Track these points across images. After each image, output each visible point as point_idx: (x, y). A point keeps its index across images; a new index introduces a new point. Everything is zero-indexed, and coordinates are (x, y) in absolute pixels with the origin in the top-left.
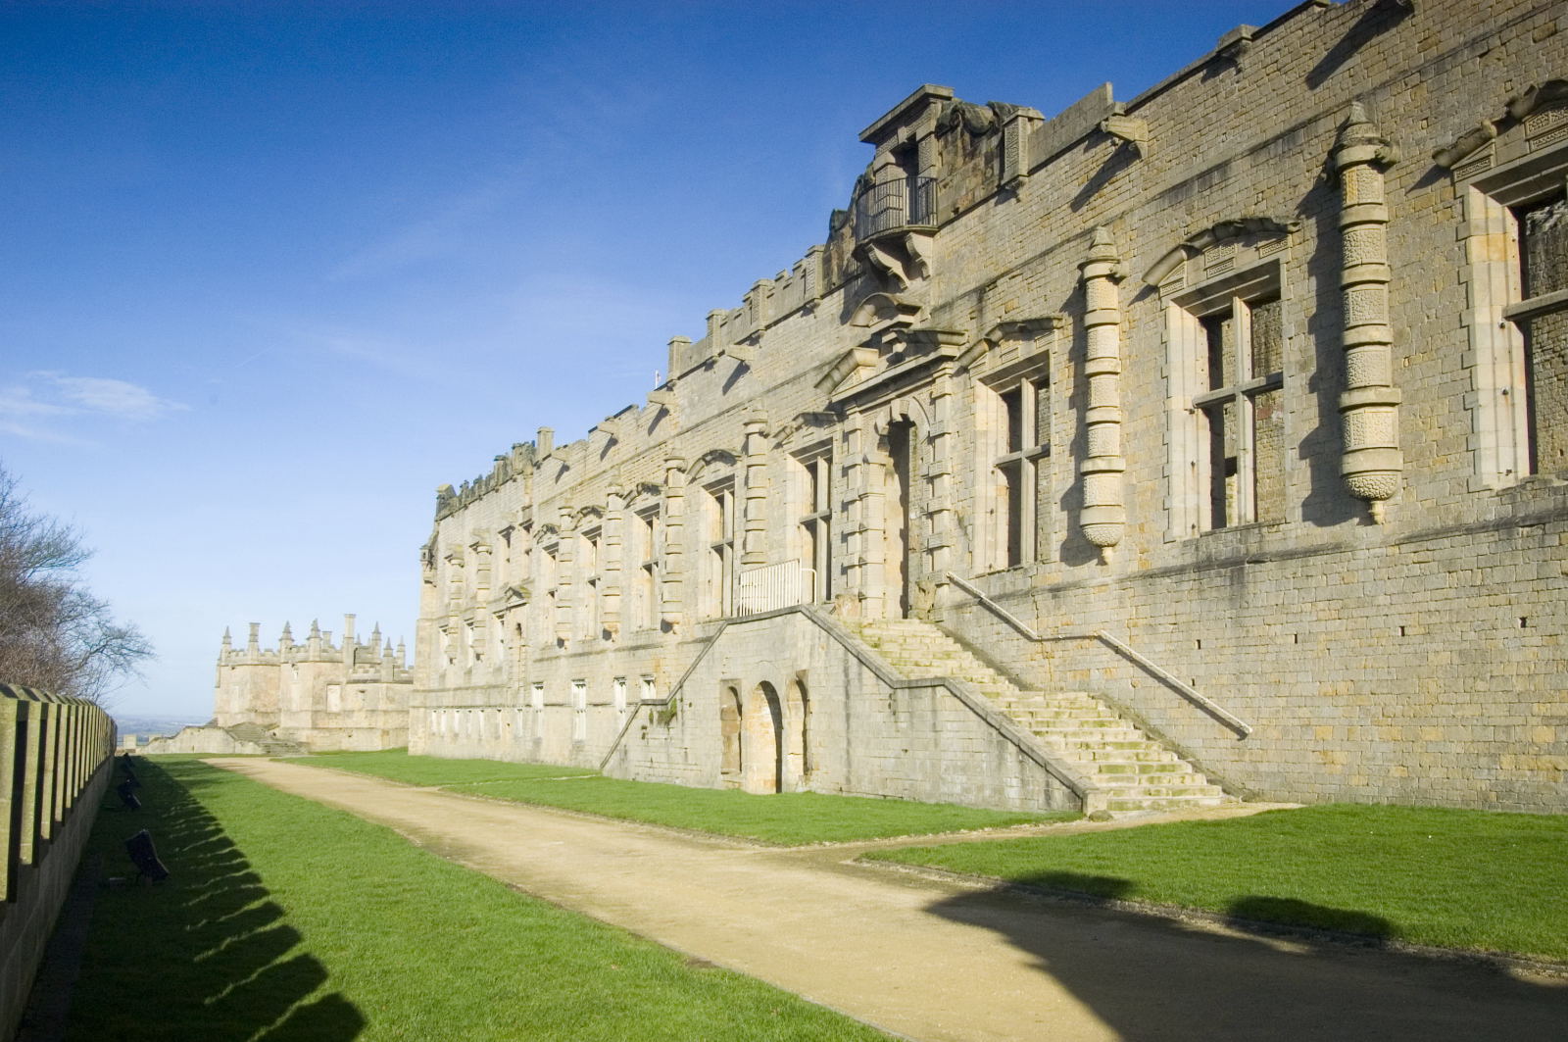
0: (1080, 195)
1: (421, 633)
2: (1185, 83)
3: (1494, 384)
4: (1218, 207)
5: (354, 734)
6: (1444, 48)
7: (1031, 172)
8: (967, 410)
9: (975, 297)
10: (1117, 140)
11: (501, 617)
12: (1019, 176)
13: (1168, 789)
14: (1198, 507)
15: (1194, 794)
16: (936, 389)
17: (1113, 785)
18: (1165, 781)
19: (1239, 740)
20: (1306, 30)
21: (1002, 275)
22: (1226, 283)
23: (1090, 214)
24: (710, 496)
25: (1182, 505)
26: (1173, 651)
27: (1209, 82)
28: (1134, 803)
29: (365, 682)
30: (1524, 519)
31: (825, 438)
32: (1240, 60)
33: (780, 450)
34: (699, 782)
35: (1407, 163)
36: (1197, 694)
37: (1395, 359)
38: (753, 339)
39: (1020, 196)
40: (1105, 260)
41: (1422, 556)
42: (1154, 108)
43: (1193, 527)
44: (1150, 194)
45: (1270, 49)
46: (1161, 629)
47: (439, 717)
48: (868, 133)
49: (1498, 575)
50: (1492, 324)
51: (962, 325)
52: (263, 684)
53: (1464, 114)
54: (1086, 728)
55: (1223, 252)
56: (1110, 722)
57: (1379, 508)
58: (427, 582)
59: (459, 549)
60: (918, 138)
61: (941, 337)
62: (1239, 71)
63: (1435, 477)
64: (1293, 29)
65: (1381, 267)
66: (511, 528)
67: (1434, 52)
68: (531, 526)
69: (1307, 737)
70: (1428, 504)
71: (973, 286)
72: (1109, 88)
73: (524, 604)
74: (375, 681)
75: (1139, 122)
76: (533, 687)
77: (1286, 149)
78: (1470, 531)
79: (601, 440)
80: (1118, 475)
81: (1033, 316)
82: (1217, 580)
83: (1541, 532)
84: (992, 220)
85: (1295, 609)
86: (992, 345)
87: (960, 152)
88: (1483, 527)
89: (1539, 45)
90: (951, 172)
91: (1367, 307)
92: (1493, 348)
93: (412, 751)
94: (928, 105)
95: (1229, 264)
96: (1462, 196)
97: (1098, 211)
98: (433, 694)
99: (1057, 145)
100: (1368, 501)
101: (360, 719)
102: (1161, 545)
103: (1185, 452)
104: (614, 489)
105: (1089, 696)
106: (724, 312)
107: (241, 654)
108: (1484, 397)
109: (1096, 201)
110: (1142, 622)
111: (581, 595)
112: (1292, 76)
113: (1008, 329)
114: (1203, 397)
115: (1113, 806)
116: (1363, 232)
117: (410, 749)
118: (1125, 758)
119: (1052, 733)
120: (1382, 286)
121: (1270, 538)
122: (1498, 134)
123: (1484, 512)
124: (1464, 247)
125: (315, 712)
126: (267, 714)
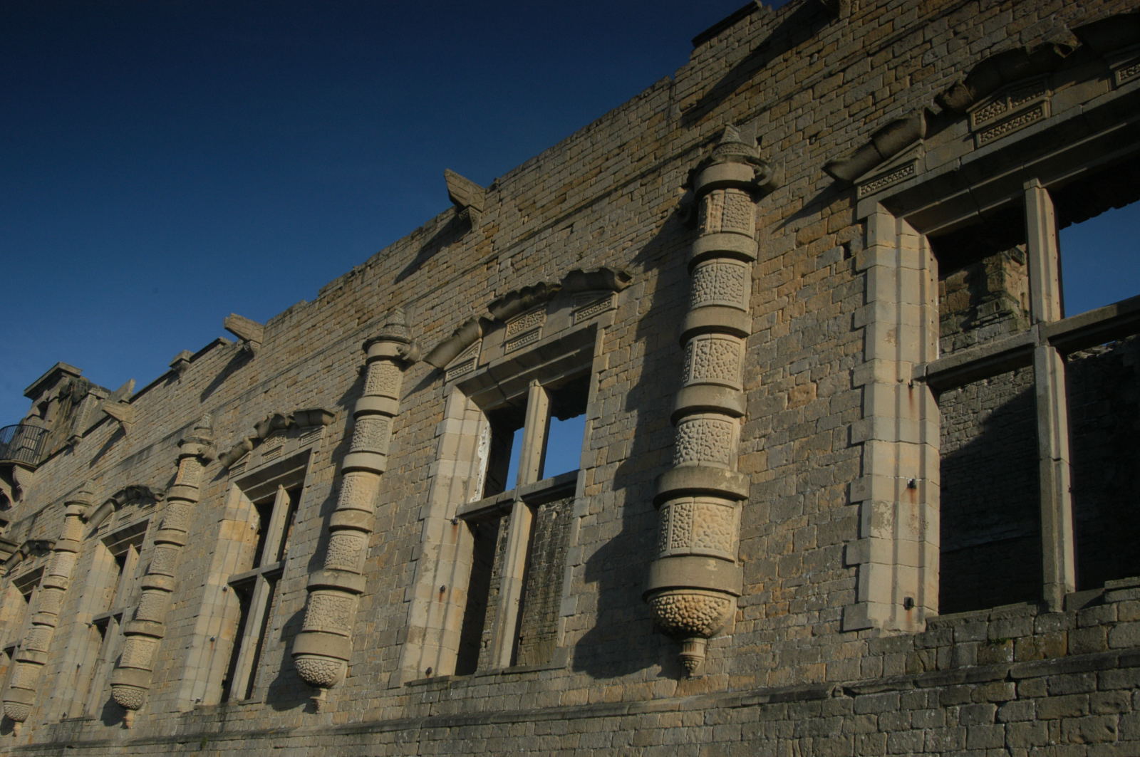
0: (96, 456)
2: (158, 385)
3: (207, 632)
4: (139, 476)
6: (257, 384)
7: (84, 435)
9: (32, 519)
12: (75, 436)
14: (73, 701)
20: (212, 360)
21: (47, 507)
22: (127, 532)
23: (94, 471)
25: (62, 697)
27: (166, 387)
30: (183, 737)
32: (181, 374)
35: (217, 461)
37: (169, 603)
39: (75, 451)
40: (82, 503)
42: (141, 401)
43: (65, 715)
44: (119, 461)
45: (194, 371)
48: (29, 390)
50: (218, 587)
51: (20, 539)
53: (246, 431)
55: (129, 509)
57: (130, 716)
60: (50, 400)
62: (180, 383)
63: (161, 697)
64: (208, 358)
65: (182, 534)
67: (252, 386)
70: (152, 717)
71: (35, 512)
75: (133, 408)
78: (159, 741)
80: (40, 667)
81: (47, 539)
83: (185, 749)
84: (59, 465)
86: (23, 556)
87: (64, 414)
88: (163, 740)
89: (287, 389)
90: (56, 427)
91: (162, 561)
92: (213, 605)
94: (61, 377)
95: (129, 519)
96: (229, 490)
97: (98, 469)
100: (125, 710)
102: (41, 726)
103: (76, 655)
108: (197, 641)
109: (101, 462)
112: (196, 392)
113: (33, 546)
114: (101, 615)
116: (176, 505)
120: (178, 548)
121: (86, 729)
122: (254, 448)
123: (172, 729)
124: (219, 526)
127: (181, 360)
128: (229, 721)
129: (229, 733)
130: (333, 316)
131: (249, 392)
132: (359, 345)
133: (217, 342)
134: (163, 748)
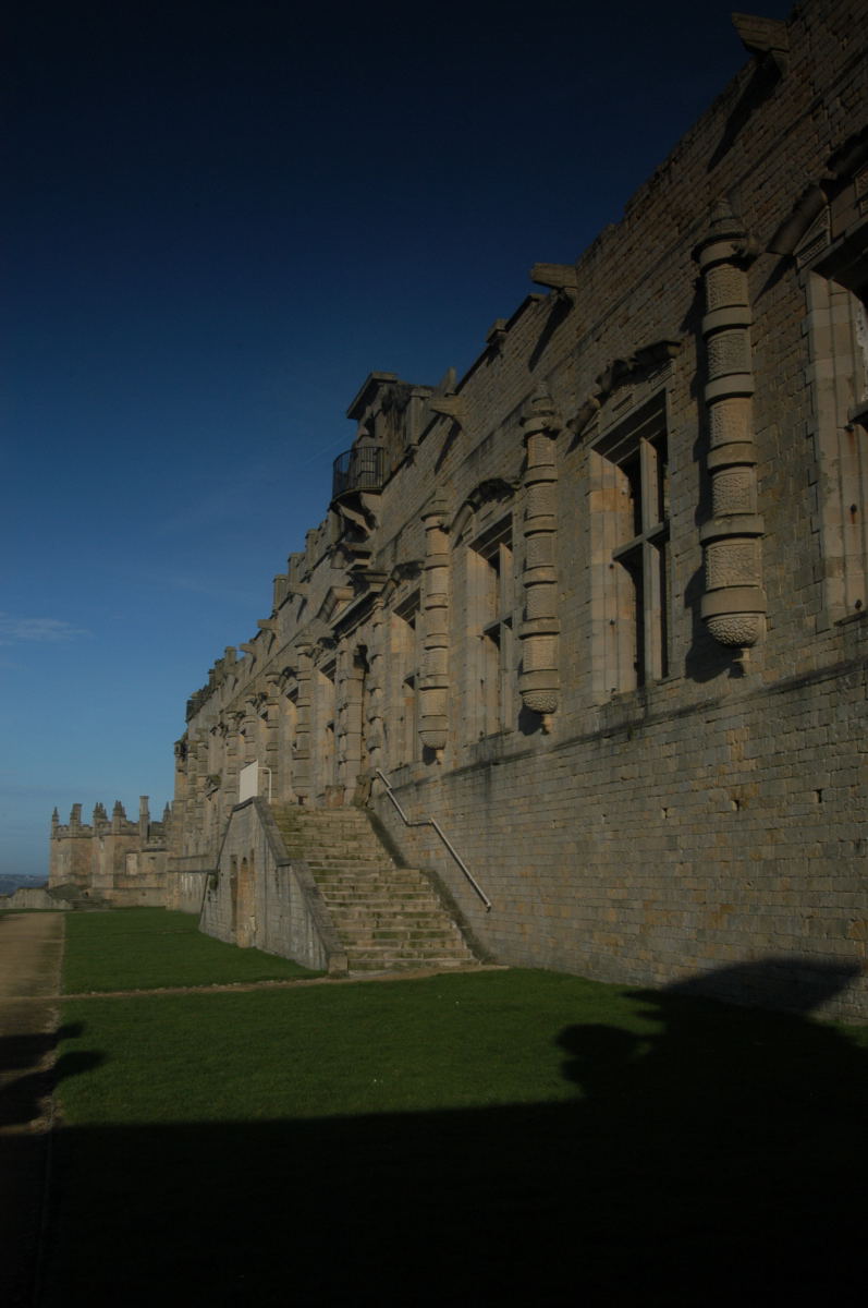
0: (438, 461)
2: (480, 368)
3: (604, 616)
4: (489, 469)
5: (147, 892)
6: (585, 333)
7: (421, 440)
8: (388, 637)
9: (393, 544)
11: (209, 799)
12: (413, 445)
13: (421, 953)
14: (486, 717)
15: (444, 957)
16: (374, 619)
18: (425, 946)
19: (486, 912)
20: (529, 322)
21: (405, 526)
22: (492, 532)
23: (441, 476)
24: (291, 703)
25: (474, 716)
26: (462, 838)
27: (489, 366)
28: (378, 964)
29: (155, 850)
30: (608, 731)
31: (333, 658)
32: (501, 348)
33: (316, 667)
34: (226, 938)
35: (566, 431)
36: (469, 873)
37: (557, 595)
38: (308, 578)
39: (416, 462)
40: (438, 513)
41: (563, 762)
42: (468, 389)
43: (482, 733)
44: (463, 459)
45: (514, 339)
47: (184, 880)
48: (350, 412)
49: (594, 779)
50: (604, 565)
51: (387, 567)
52: (81, 853)
53: (589, 388)
54: (393, 900)
55: (487, 507)
56: (420, 895)
57: (548, 721)
58: (180, 771)
59: (195, 745)
60: (374, 415)
61: (368, 578)
62: (502, 356)
63: (574, 695)
64: (524, 321)
65: (551, 519)
66: (216, 728)
67: (581, 337)
69: (514, 911)
70: (571, 717)
71: (392, 536)
73: (217, 790)
74: (162, 850)
75: (461, 400)
78: (585, 740)
79: (249, 659)
80: (444, 690)
81: (414, 559)
82: (480, 778)
84: (403, 481)
85: (511, 804)
86: (396, 583)
87: (393, 425)
88: (588, 738)
89: (621, 330)
90: (389, 442)
91: (537, 553)
92: (604, 586)
93: (168, 908)
94: (378, 387)
95: (491, 517)
96: (587, 458)
97: (444, 473)
98: (182, 861)
100: (541, 715)
101: (151, 881)
102: (462, 749)
103: (476, 671)
104: (250, 697)
105: (421, 872)
106: (297, 557)
107: (65, 829)
108: (597, 628)
109: (445, 465)
110: (450, 812)
112: (523, 360)
113: (402, 571)
114: (490, 624)
115: (356, 967)
116: (537, 490)
117: (167, 905)
118: (406, 926)
120: (551, 534)
121: (506, 744)
122: (602, 406)
123: (594, 724)
124: (588, 501)
125: (116, 876)
126: (85, 876)
127: (497, 331)
128: (652, 704)
129: (654, 717)
130: (648, 232)
131: (579, 345)
132: (688, 254)
133: (529, 300)
134: (589, 746)
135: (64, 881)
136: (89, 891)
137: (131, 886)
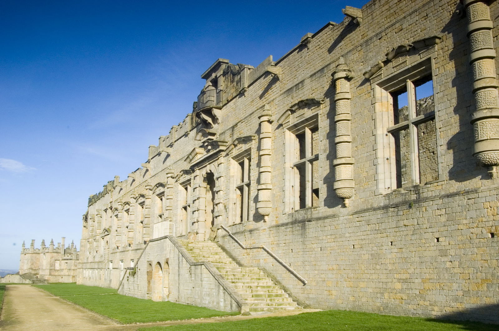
0: (262, 94)
1: (82, 244)
2: (293, 54)
3: (384, 156)
4: (301, 96)
5: (63, 277)
6: (369, 37)
7: (249, 87)
8: (228, 169)
9: (231, 129)
10: (273, 75)
11: (103, 239)
12: (244, 88)
13: (276, 303)
14: (294, 202)
15: (286, 305)
16: (219, 161)
17: (256, 302)
18: (276, 300)
19: (303, 286)
20: (328, 34)
21: (239, 122)
22: (302, 122)
23: (265, 100)
24: (158, 198)
25: (289, 201)
26: (284, 253)
27: (300, 53)
28: (261, 309)
29: (67, 260)
30: (392, 205)
31: (189, 179)
32: (308, 45)
33: (177, 183)
34: (141, 297)
35: (357, 78)
36: (291, 269)
37: (352, 147)
38: (171, 146)
39: (245, 95)
40: (267, 115)
41: (360, 219)
42: (283, 63)
43: (292, 209)
44: (281, 92)
45: (317, 41)
46: (281, 245)
47: (86, 272)
48: (203, 76)
49: (383, 226)
50: (383, 134)
51: (227, 139)
52: (35, 260)
53: (374, 59)
54: (253, 280)
55: (301, 112)
56: (263, 278)
57: (347, 201)
58: (84, 227)
59: (93, 216)
60: (218, 77)
61: (220, 143)
62: (308, 49)
63: (364, 190)
64: (324, 34)
65: (348, 115)
66: (107, 209)
67: (366, 39)
68: (112, 208)
69: (324, 285)
70: (362, 200)
71: (232, 126)
72: (271, 57)
73: (109, 234)
74: (71, 259)
75: (279, 68)
76: (110, 262)
77: (321, 75)
78: (375, 209)
79: (131, 180)
80: (269, 190)
81: (247, 135)
82: (298, 227)
83: (397, 210)
84: (237, 104)
85: (321, 238)
86: (235, 146)
87: (229, 81)
88: (379, 208)
89: (397, 34)
90: (227, 88)
91: (343, 129)
92: (383, 143)
93: (78, 283)
94: (221, 65)
95: (303, 116)
96: (373, 89)
97: (267, 99)
98: (85, 264)
99: (256, 76)
100: (343, 199)
101: (65, 272)
102: (282, 215)
103: (290, 182)
104: (132, 196)
105: (258, 269)
106: (164, 137)
107: (28, 250)
108: (380, 161)
109: (266, 95)
110: (275, 242)
111: (124, 232)
112: (324, 49)
113: (240, 140)
114: (297, 163)
115: (253, 310)
116: (342, 102)
117: (77, 282)
118: (264, 292)
119: (239, 282)
120: (348, 122)
121: (314, 212)
122: (384, 66)
123: (380, 203)
124: (375, 106)
125: (50, 270)
126: (35, 270)
127: (308, 37)
128: (423, 193)
129: (427, 198)
133: (329, 24)
134: (379, 212)
135: (26, 272)
136: (38, 276)
137: (56, 274)
